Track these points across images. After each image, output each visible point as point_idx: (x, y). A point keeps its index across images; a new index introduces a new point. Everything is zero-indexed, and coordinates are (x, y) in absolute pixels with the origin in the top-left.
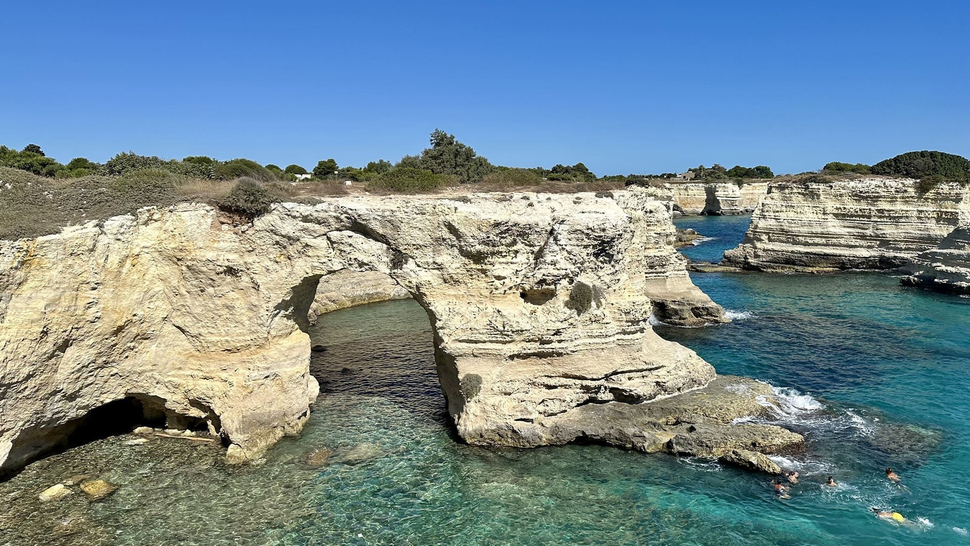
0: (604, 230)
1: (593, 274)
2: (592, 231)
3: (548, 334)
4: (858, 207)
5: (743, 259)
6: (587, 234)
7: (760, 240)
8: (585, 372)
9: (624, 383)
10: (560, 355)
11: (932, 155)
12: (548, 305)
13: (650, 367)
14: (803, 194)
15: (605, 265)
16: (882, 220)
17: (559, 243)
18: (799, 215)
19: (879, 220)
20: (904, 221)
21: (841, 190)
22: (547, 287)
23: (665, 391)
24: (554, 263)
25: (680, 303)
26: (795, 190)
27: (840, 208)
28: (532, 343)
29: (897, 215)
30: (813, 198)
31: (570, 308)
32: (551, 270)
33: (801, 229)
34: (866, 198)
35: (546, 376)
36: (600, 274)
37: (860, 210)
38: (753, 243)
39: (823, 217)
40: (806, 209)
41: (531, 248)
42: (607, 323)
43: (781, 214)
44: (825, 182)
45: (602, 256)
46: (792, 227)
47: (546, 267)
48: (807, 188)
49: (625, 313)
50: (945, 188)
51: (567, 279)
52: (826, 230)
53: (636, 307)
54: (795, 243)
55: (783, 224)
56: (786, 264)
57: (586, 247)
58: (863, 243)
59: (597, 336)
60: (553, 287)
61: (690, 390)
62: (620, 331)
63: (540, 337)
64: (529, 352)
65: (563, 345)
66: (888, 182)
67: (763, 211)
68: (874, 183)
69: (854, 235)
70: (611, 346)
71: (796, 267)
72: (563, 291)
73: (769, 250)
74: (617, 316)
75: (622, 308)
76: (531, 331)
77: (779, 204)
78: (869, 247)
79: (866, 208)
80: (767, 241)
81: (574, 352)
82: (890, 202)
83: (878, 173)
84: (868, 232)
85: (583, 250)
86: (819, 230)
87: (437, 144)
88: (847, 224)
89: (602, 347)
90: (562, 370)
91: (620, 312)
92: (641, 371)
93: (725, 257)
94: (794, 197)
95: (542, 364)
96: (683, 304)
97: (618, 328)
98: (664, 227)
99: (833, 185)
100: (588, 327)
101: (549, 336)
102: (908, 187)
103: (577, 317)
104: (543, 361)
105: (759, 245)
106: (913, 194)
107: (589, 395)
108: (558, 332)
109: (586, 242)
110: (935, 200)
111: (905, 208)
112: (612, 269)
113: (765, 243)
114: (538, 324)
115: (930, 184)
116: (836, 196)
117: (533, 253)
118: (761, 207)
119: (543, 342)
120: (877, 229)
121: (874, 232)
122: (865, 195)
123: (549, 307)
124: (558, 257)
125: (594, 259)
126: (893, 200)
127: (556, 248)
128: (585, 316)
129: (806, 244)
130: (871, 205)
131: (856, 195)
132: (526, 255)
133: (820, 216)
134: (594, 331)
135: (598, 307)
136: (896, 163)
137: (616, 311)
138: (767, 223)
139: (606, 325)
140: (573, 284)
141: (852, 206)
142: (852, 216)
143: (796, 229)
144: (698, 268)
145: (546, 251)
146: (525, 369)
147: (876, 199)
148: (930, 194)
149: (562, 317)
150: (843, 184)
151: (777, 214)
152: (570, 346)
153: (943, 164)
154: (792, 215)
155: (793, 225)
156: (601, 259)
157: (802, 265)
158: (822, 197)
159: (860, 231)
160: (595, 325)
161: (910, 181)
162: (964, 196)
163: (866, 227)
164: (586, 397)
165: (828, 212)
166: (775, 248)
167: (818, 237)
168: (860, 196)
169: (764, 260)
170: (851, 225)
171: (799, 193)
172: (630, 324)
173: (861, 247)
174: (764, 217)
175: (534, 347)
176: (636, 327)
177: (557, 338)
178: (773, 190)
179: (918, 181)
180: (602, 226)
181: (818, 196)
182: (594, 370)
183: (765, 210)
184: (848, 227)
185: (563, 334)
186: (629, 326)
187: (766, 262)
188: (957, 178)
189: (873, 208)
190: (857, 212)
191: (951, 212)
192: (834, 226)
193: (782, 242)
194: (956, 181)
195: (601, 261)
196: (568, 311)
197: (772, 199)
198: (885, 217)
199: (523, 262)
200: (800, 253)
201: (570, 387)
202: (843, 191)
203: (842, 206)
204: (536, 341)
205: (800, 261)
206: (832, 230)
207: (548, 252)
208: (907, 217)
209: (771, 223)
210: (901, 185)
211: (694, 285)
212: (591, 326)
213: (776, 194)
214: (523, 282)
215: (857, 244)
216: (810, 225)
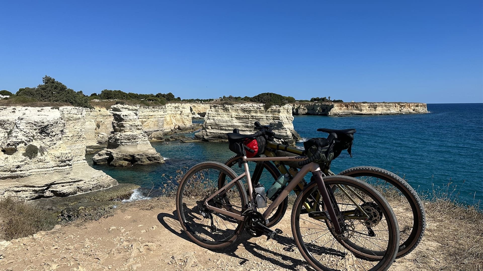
0: (43, 123)
1: (40, 141)
2: (37, 123)
3: (13, 168)
4: (244, 115)
5: (202, 137)
6: (35, 124)
7: (208, 128)
8: (35, 184)
9: (59, 188)
10: (22, 177)
11: (271, 94)
12: (14, 155)
13: (73, 180)
14: (223, 109)
15: (46, 137)
16: (253, 120)
17: (18, 128)
18: (222, 118)
19: (252, 120)
20: (261, 120)
21: (237, 108)
22: (11, 147)
23: (82, 191)
24: (16, 137)
25: (142, 155)
26: (220, 108)
27: (237, 115)
28: (6, 172)
29: (258, 118)
30: (227, 111)
31: (25, 156)
32: (14, 140)
33: (223, 124)
34: (246, 111)
35: (16, 187)
36: (44, 141)
37: (245, 116)
38: (205, 130)
39: (231, 119)
40: (225, 115)
41: (6, 130)
42: (47, 162)
43: (215, 117)
44: (230, 104)
45: (43, 134)
46: (219, 123)
47: (12, 138)
48: (224, 107)
49: (57, 158)
50: (274, 107)
51: (24, 143)
52: (233, 124)
53: (63, 155)
54: (222, 130)
55: (216, 122)
56: (219, 138)
57: (35, 130)
58: (247, 129)
59: (43, 168)
60: (14, 147)
61: (98, 190)
62: (56, 165)
63: (10, 169)
64: (5, 176)
65: (23, 172)
66: (254, 105)
67: (208, 116)
68: (249, 105)
69: (244, 126)
70: (50, 172)
71: (222, 140)
72: (21, 149)
73: (212, 133)
74: (54, 159)
75: (56, 155)
76: (4, 167)
77: (214, 113)
78: (250, 131)
79: (247, 115)
80: (211, 129)
81: (29, 175)
82: (255, 112)
83: (253, 101)
84: (249, 125)
85: (33, 131)
86: (230, 124)
87: (46, 83)
88: (241, 121)
89: (45, 173)
90: (23, 184)
91: (55, 157)
92: (69, 182)
93: (195, 136)
94: (220, 110)
95: (14, 182)
96: (143, 156)
97: (55, 164)
98: (134, 122)
99: (234, 105)
100: (37, 164)
101: (14, 169)
102: (261, 107)
103: (29, 160)
104: (14, 180)
105: (208, 130)
106: (263, 110)
107: (38, 194)
108: (18, 167)
109: (35, 127)
110: (271, 112)
111: (261, 115)
112: (50, 139)
113: (210, 130)
114: (8, 163)
115: (269, 106)
116: (235, 110)
117: (7, 132)
118: (208, 115)
119: (12, 172)
120: (252, 124)
121: (251, 125)
122: (246, 110)
123: (14, 156)
124: (19, 135)
125: (40, 135)
126: (256, 112)
127: (17, 130)
128: (35, 159)
129: (226, 130)
130: (249, 114)
131: (243, 110)
132: (4, 133)
133: (230, 118)
134: (40, 166)
135: (42, 155)
136: (258, 97)
137: (53, 157)
138: (210, 121)
139: (47, 163)
140: (27, 146)
141: (242, 114)
142: (242, 118)
143: (221, 124)
144: (183, 141)
145: (13, 131)
146: (5, 184)
147: (250, 111)
148: (269, 110)
149: (21, 160)
150: (238, 105)
151: (214, 117)
152: (28, 173)
153: (273, 98)
154: (219, 118)
155: (220, 122)
156: (43, 135)
157: (225, 139)
158: (230, 111)
159: (246, 124)
160: (40, 163)
161: (262, 105)
162: (281, 111)
163: (248, 123)
164: (37, 195)
165: (233, 117)
166: (214, 132)
167: (230, 127)
168: (244, 110)
169: (210, 137)
170: (242, 122)
171: (221, 109)
172: (61, 162)
173: (247, 131)
174: (209, 119)
175: (8, 174)
176: (64, 163)
177: (19, 169)
178: (212, 107)
179: (264, 104)
180: (42, 121)
181: (229, 110)
182: (40, 183)
183: (209, 115)
184: (241, 123)
185: (22, 168)
186: (60, 163)
187: (211, 138)
188: (278, 103)
189: (249, 115)
190: (244, 117)
191: (277, 117)
192: (236, 123)
193: (216, 129)
194: (278, 105)
195: (43, 136)
196: (24, 157)
197: (212, 111)
198: (254, 119)
199: (2, 136)
200: (223, 134)
201: (27, 191)
202: (238, 108)
203: (238, 114)
204: (9, 171)
205: (224, 137)
206: (235, 124)
207: (13, 132)
208: (262, 119)
209: (212, 121)
210: (258, 106)
211: (152, 147)
212: (39, 164)
213: (213, 109)
214: (2, 145)
215: (245, 130)
216: (226, 122)
